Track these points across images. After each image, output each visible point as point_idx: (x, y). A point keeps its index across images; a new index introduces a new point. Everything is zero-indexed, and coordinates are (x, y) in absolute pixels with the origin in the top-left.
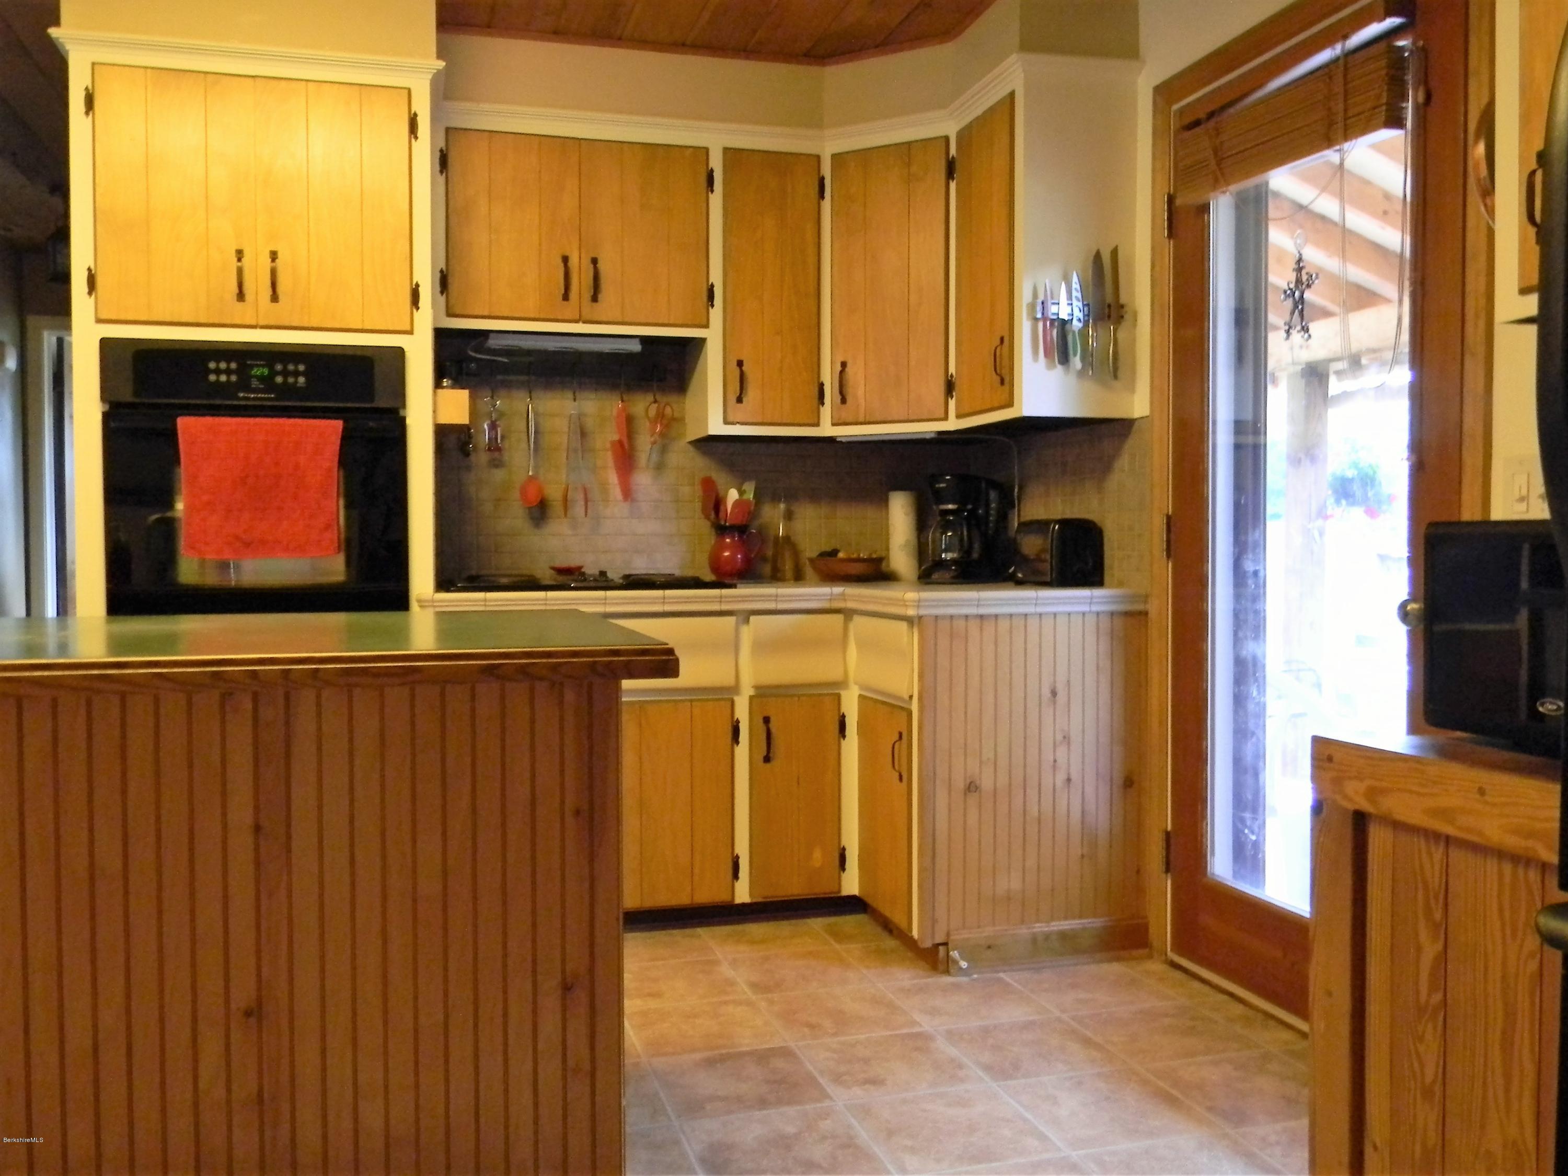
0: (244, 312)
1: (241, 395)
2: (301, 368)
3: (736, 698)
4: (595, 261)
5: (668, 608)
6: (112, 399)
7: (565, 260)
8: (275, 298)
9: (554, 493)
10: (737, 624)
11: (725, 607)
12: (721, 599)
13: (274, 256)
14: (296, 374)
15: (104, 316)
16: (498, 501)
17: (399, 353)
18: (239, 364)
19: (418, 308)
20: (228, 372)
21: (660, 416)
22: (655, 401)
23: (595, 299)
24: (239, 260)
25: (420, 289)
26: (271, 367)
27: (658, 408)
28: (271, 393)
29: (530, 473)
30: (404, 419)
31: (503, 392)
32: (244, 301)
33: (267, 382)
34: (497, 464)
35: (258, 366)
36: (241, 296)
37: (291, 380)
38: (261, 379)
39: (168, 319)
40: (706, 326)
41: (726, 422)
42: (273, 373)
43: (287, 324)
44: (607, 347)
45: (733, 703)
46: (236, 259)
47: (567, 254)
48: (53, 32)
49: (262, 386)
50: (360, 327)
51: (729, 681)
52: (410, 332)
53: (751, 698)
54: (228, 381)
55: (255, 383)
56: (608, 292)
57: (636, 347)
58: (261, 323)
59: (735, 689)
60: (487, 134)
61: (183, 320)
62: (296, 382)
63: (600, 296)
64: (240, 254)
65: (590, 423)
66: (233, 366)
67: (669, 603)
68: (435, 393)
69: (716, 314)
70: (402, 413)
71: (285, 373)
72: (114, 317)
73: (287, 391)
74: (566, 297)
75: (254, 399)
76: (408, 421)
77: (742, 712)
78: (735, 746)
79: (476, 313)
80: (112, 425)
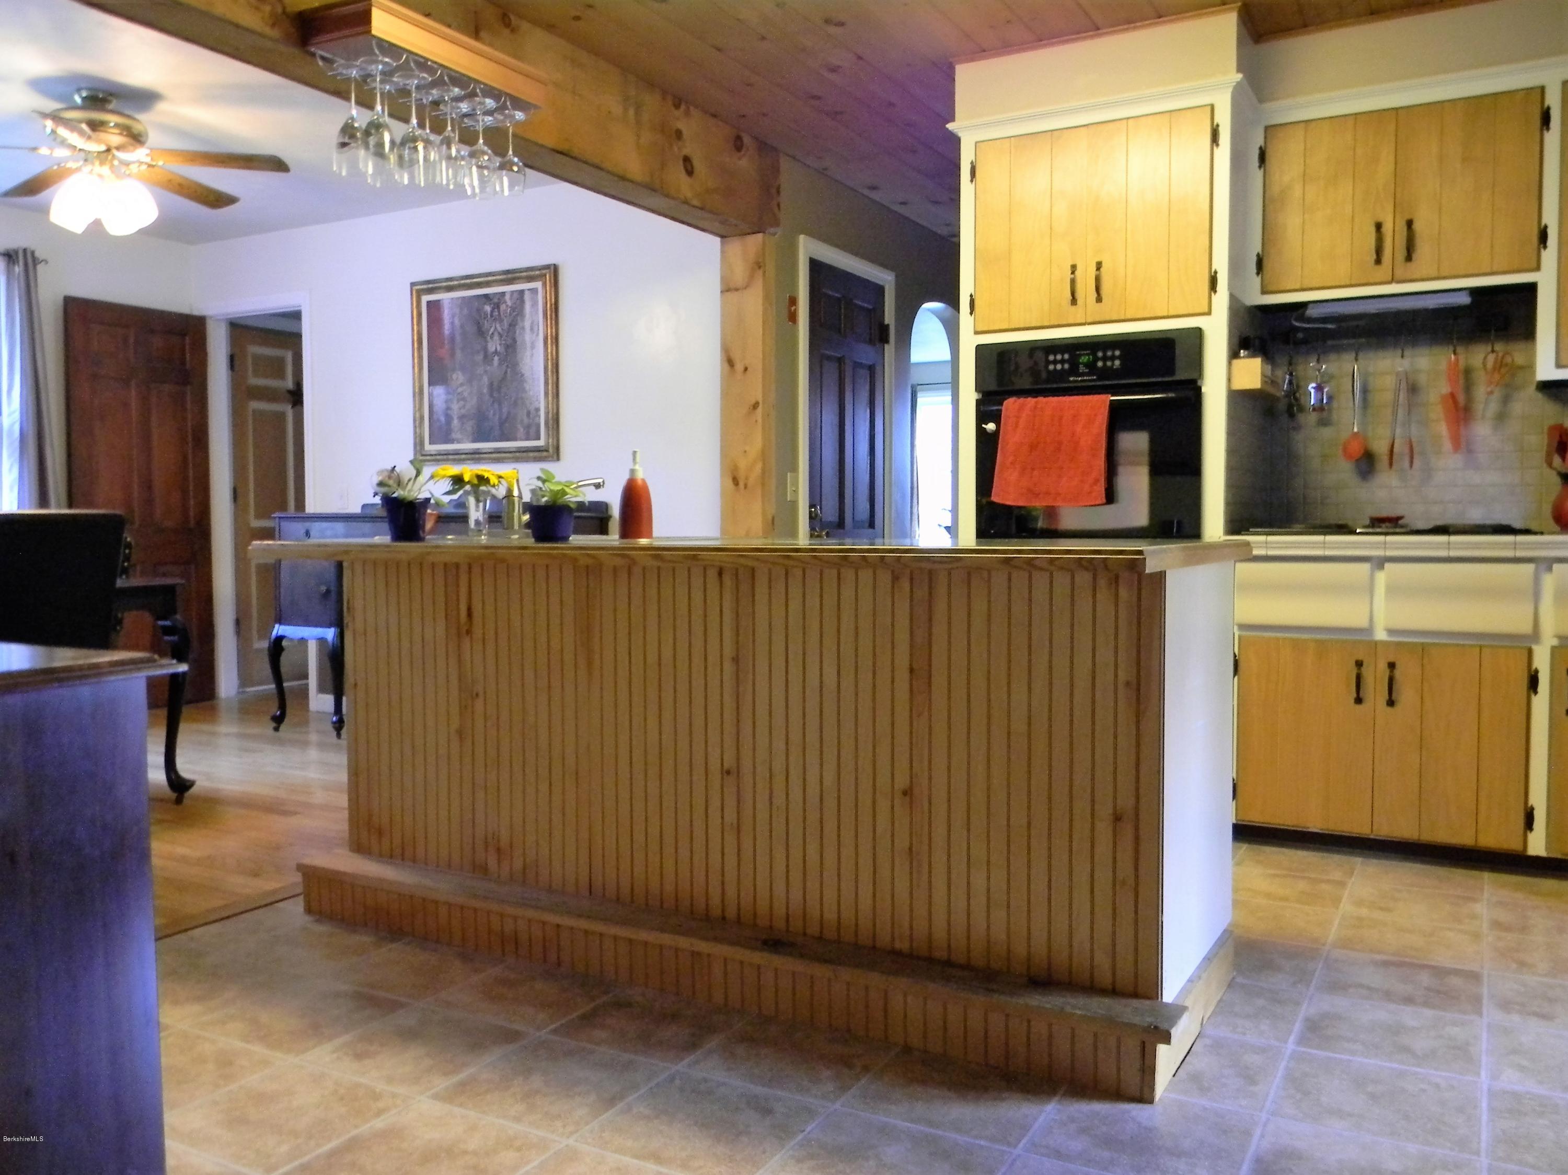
0: (1077, 313)
1: (1071, 379)
2: (1117, 353)
3: (1534, 647)
4: (1410, 223)
5: (1453, 553)
6: (985, 390)
7: (1379, 226)
8: (1099, 299)
9: (1380, 447)
10: (1536, 569)
11: (1519, 554)
12: (1515, 546)
13: (1099, 266)
14: (1113, 358)
15: (979, 329)
16: (1325, 457)
17: (1198, 333)
18: (1070, 356)
19: (1215, 292)
20: (1062, 362)
21: (1500, 365)
22: (1493, 351)
23: (1409, 258)
24: (1073, 273)
25: (1218, 275)
26: (1094, 354)
27: (1496, 359)
28: (1093, 376)
29: (1356, 430)
30: (1200, 388)
31: (1333, 356)
32: (1076, 304)
33: (1091, 366)
34: (1324, 422)
35: (1084, 355)
36: (1074, 301)
37: (1109, 364)
38: (1086, 365)
39: (1022, 326)
40: (1538, 268)
41: (1559, 365)
42: (1096, 359)
43: (1108, 318)
44: (1431, 303)
45: (1530, 652)
46: (1070, 272)
47: (1380, 220)
48: (950, 126)
49: (1087, 370)
50: (1165, 314)
51: (1526, 627)
52: (1209, 313)
53: (1554, 649)
54: (1063, 369)
55: (1082, 369)
56: (1423, 250)
57: (1465, 300)
58: (1089, 320)
59: (1535, 635)
60: (1303, 125)
61: (1033, 325)
62: (1113, 365)
63: (1414, 256)
64: (1074, 268)
65: (1423, 379)
66: (1066, 356)
67: (1456, 548)
68: (1230, 363)
69: (1550, 256)
70: (1199, 384)
71: (1105, 359)
72: (985, 329)
73: (1105, 373)
74: (1378, 261)
75: (1081, 381)
76: (1203, 390)
77: (1542, 662)
78: (1533, 696)
79: (1288, 288)
80: (982, 408)
